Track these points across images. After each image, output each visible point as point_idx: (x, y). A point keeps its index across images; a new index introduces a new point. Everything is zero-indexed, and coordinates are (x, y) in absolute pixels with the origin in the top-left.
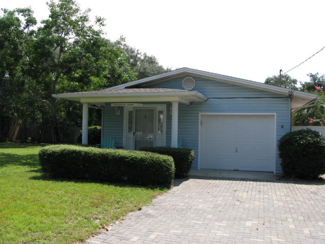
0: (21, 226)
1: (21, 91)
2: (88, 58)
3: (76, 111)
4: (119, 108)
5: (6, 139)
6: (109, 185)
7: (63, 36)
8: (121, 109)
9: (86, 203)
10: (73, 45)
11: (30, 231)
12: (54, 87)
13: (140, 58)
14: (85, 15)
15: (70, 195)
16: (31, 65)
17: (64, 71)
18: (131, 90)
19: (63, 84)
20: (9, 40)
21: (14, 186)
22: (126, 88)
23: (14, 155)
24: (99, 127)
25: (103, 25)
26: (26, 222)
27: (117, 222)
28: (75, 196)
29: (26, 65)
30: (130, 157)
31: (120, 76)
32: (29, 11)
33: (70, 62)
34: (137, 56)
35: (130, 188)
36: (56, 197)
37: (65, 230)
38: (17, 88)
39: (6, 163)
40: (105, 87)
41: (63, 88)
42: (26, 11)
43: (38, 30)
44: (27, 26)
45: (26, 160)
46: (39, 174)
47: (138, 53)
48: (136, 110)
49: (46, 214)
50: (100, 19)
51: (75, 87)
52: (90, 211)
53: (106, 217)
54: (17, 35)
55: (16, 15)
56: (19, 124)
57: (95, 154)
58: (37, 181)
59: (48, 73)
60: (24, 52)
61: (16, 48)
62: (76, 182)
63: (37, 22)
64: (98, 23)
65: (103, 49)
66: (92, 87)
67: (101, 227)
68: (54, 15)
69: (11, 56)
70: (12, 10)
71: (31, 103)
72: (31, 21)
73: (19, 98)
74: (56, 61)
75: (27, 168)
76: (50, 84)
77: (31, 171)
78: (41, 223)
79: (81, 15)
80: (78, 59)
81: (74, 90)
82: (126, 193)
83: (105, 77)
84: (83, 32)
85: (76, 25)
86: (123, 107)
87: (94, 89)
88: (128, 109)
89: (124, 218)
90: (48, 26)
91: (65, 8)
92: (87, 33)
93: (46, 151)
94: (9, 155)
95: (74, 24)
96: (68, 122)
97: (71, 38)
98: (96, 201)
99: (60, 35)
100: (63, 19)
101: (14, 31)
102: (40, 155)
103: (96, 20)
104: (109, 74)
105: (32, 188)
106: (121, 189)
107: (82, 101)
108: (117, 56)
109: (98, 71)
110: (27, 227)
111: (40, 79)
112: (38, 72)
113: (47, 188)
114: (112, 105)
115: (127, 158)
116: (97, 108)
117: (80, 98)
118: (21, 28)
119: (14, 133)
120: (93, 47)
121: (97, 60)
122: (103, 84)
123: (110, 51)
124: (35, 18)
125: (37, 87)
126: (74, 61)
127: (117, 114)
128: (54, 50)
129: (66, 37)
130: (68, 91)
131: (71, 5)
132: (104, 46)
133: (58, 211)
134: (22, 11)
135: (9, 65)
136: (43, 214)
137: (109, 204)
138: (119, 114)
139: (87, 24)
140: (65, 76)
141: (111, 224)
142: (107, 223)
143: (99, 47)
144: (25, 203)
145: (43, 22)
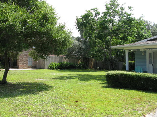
0: (102, 111)
1: (95, 46)
2: (126, 27)
3: (121, 54)
4: (144, 51)
5: (88, 68)
6: (142, 92)
7: (113, 18)
8: (145, 52)
9: (132, 101)
10: (118, 22)
11: (106, 114)
12: (110, 43)
13: (151, 25)
14: (122, 7)
15: (123, 96)
16: (99, 33)
17: (114, 35)
18: (151, 42)
19: (114, 41)
20: (89, 23)
21: (95, 90)
22: (147, 41)
23: (92, 75)
24: (133, 62)
25: (132, 10)
26: (104, 109)
27: (151, 113)
28: (125, 97)
29: (96, 34)
30: (153, 77)
31: (142, 35)
32: (96, 9)
33: (117, 30)
34: (149, 24)
35: (154, 94)
36: (116, 97)
37: (124, 115)
38: (93, 45)
39: (90, 79)
40: (135, 41)
41: (114, 43)
42: (95, 9)
43: (101, 17)
44: (96, 16)
45: (98, 78)
46: (106, 85)
47: (150, 23)
48: (153, 52)
49: (113, 106)
50: (130, 7)
51: (120, 43)
52: (135, 105)
53: (144, 110)
54: (92, 20)
55: (91, 12)
56: (93, 61)
57: (134, 76)
58: (105, 88)
59: (107, 36)
60: (95, 28)
61: (92, 26)
62: (124, 89)
63: (100, 13)
64: (130, 10)
65: (133, 22)
66: (128, 42)
67: (142, 115)
68: (108, 9)
69: (90, 30)
70: (89, 10)
71: (100, 51)
72: (97, 13)
73: (94, 49)
74: (110, 30)
75: (99, 82)
76: (108, 41)
77: (102, 83)
78: (111, 110)
79: (121, 7)
80: (121, 29)
81: (120, 44)
82: (152, 96)
83: (135, 36)
84: (123, 15)
85: (119, 12)
86: (146, 51)
87: (129, 43)
88: (148, 52)
89: (155, 111)
90: (105, 14)
91: (113, 5)
92: (124, 15)
93: (109, 74)
94: (90, 76)
95: (117, 12)
96: (116, 60)
97: (117, 19)
98: (137, 100)
99: (111, 18)
100: (112, 10)
101: (90, 19)
102: (106, 76)
103: (128, 8)
104: (136, 34)
105: (103, 92)
106: (149, 94)
107: (125, 49)
108: (140, 25)
109: (132, 34)
110: (105, 112)
111: (103, 40)
112: (102, 36)
113: (111, 92)
114: (141, 50)
115: (152, 78)
116: (131, 52)
117: (124, 47)
118: (93, 17)
119: (91, 65)
120: (128, 22)
121: (131, 28)
122: (133, 40)
123: (137, 23)
124: (99, 12)
125: (102, 43)
126: (119, 29)
127: (143, 55)
128: (109, 25)
129: (114, 19)
130: (116, 44)
131: (116, 3)
132: (133, 21)
133: (118, 104)
134: (93, 9)
135: (89, 34)
136: (111, 106)
137: (144, 102)
138: (144, 55)
139: (124, 11)
140: (115, 37)
141: (148, 114)
142: (146, 113)
143: (131, 21)
144: (102, 99)
145: (103, 13)
